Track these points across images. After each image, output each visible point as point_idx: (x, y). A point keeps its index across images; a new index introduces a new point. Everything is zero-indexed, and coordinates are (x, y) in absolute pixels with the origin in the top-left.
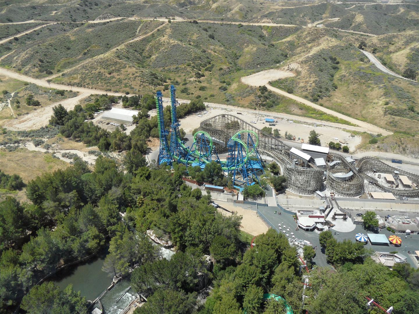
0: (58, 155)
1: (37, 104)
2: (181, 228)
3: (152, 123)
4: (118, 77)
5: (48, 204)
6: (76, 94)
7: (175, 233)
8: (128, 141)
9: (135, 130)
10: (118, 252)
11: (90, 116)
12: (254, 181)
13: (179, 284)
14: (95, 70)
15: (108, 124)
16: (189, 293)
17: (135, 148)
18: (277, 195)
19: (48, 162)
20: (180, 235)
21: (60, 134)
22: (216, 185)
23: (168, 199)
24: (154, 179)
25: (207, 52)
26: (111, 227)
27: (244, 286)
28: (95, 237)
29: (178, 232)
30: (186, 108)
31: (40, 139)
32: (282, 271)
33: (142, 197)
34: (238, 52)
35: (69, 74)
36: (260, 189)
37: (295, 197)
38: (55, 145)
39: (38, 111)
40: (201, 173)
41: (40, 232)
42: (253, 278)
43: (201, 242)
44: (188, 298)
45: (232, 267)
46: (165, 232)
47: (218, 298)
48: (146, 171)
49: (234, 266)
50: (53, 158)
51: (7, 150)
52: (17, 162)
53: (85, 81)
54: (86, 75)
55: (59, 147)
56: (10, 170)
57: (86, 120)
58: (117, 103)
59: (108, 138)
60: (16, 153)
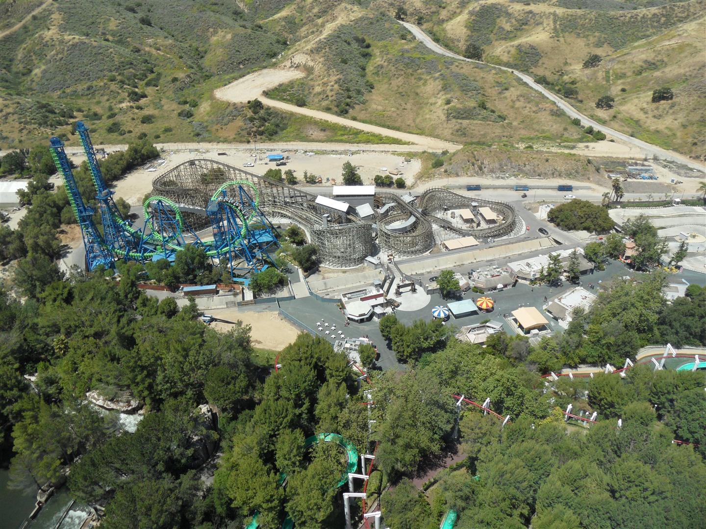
2: (145, 372)
7: (137, 384)
9: (26, 217)
10: (34, 446)
12: (266, 262)
13: (160, 467)
16: (181, 475)
17: (35, 251)
18: (306, 277)
20: (146, 384)
22: (202, 285)
23: (114, 330)
24: (82, 300)
25: (142, 52)
26: (11, 407)
27: (273, 436)
29: (143, 381)
30: (121, 159)
32: (329, 394)
33: (63, 337)
34: (201, 45)
36: (277, 275)
37: (336, 275)
40: (170, 270)
42: (284, 418)
43: (187, 386)
44: (180, 484)
45: (247, 411)
46: (121, 387)
47: (232, 467)
48: (61, 288)
49: (250, 409)
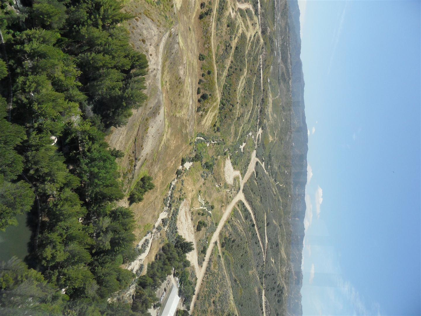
0: (149, 236)
1: (198, 229)
5: (107, 222)
6: (200, 264)
8: (141, 309)
11: (177, 273)
14: (219, 288)
15: (165, 290)
19: (145, 226)
21: (167, 242)
28: (53, 257)
31: (168, 225)
35: (219, 262)
38: (159, 236)
39: (192, 229)
41: (84, 210)
50: (147, 231)
51: (166, 197)
52: (153, 202)
53: (211, 276)
54: (217, 277)
55: (156, 239)
56: (149, 196)
57: (174, 269)
58: (184, 303)
59: (151, 288)
60: (161, 203)
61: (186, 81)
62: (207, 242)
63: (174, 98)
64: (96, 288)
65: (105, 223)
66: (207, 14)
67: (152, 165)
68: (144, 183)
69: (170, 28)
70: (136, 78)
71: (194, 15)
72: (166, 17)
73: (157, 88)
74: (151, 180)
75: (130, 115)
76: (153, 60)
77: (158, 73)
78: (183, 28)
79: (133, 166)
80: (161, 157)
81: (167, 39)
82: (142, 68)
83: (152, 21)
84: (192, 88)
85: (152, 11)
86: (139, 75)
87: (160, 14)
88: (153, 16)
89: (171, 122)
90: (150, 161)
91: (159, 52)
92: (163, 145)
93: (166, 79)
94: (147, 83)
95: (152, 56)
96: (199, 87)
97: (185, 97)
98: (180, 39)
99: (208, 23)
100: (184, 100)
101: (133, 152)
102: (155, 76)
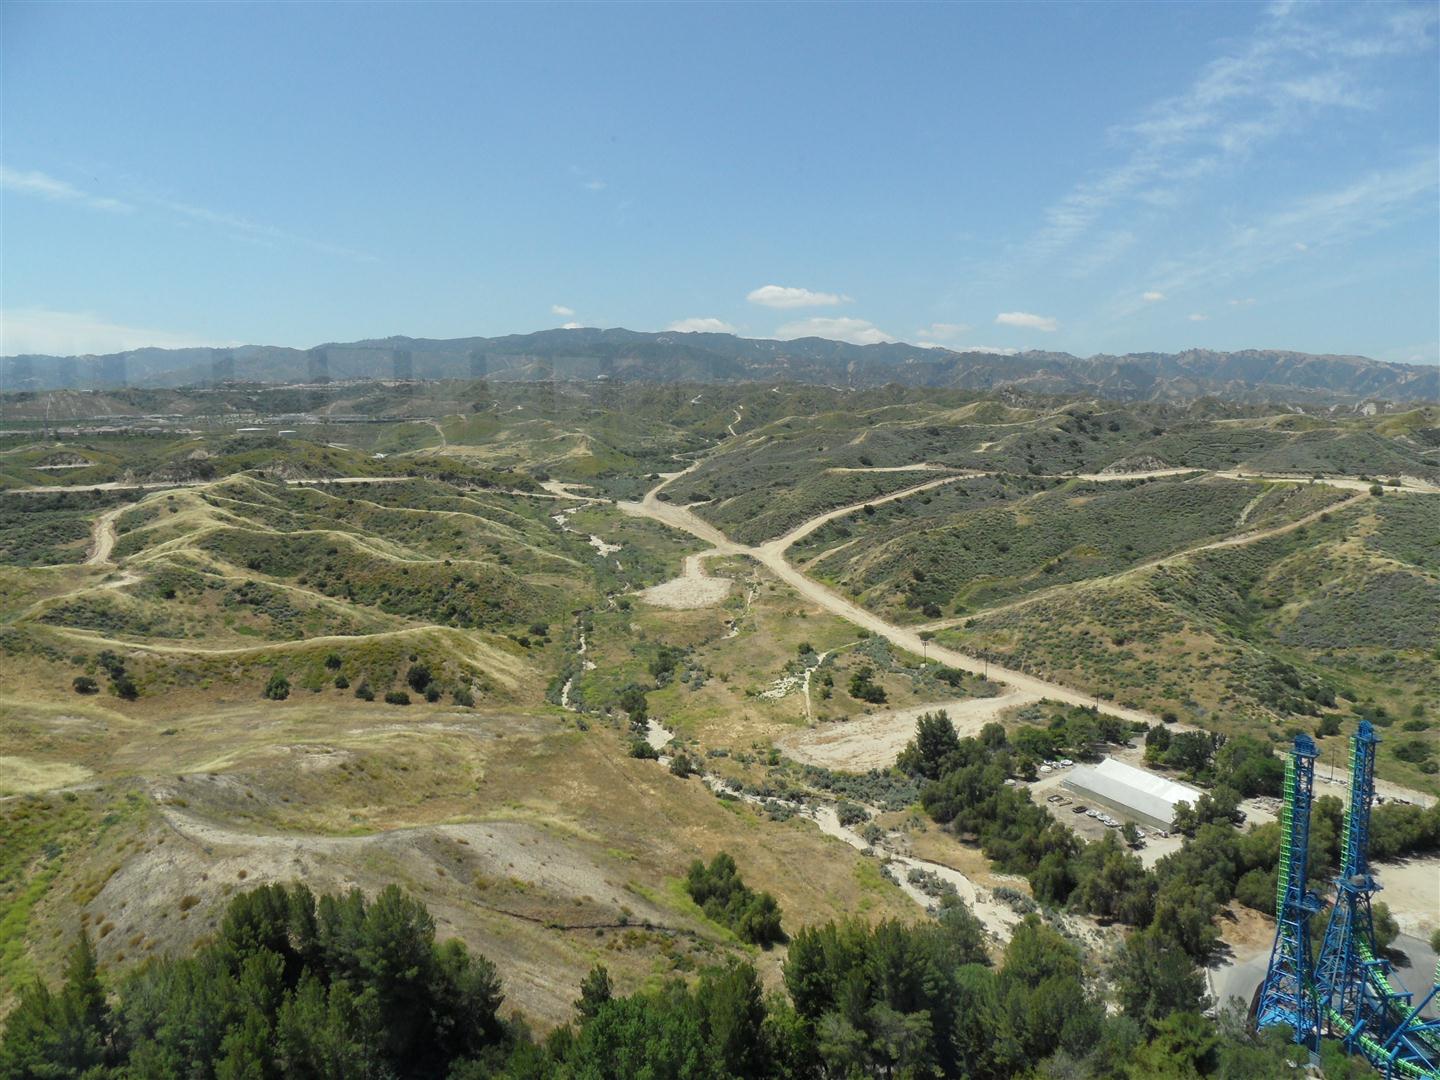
0: (899, 872)
1: (877, 697)
3: (1253, 848)
4: (1148, 657)
5: (835, 1026)
6: (993, 689)
8: (1144, 893)
11: (1024, 770)
14: (1073, 625)
15: (1081, 810)
17: (1164, 926)
19: (865, 886)
21: (919, 805)
31: (860, 804)
35: (987, 624)
38: (897, 835)
39: (876, 718)
48: (1199, 1031)
50: (879, 877)
51: (765, 813)
52: (781, 857)
53: (1034, 652)
54: (1039, 634)
55: (908, 844)
56: (759, 876)
57: (1011, 781)
58: (1126, 743)
59: (1072, 860)
60: (788, 829)
61: (356, 745)
62: (923, 666)
63: (417, 787)
64: (1064, 1059)
65: (840, 1033)
66: (118, 673)
67: (651, 865)
68: (712, 892)
69: (152, 807)
70: (323, 930)
71: (121, 717)
72: (110, 821)
73: (367, 853)
74: (702, 867)
75: (457, 950)
76: (260, 867)
77: (314, 849)
78: (163, 758)
79: (648, 933)
80: (622, 834)
81: (195, 814)
82: (285, 907)
83: (117, 874)
84: (384, 722)
85: (81, 875)
86: (311, 921)
87: (97, 844)
88: (99, 870)
89: (502, 800)
90: (637, 870)
91: (234, 846)
92: (583, 826)
93: (341, 819)
94: (345, 887)
95: (249, 871)
96: (383, 697)
97: (412, 748)
98: (201, 768)
99: (151, 667)
100: (423, 752)
101: (600, 934)
102: (322, 859)
